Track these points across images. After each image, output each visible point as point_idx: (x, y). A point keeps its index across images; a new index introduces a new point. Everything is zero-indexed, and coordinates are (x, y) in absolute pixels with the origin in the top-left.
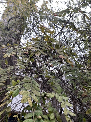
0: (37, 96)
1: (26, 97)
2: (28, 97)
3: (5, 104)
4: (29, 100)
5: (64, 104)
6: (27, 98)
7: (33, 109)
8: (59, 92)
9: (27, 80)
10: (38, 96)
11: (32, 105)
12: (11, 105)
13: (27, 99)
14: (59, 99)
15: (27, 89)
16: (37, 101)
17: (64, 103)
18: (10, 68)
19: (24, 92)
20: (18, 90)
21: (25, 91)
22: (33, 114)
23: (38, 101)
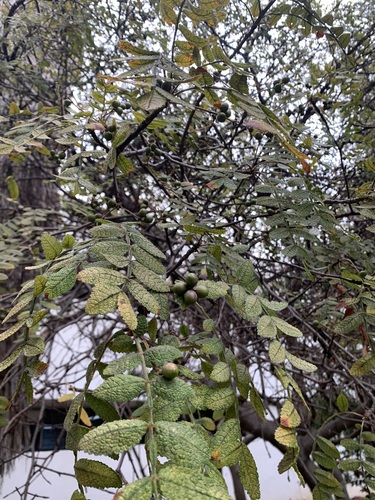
0: (155, 292)
1: (109, 293)
2: (117, 294)
3: (16, 330)
5: (270, 325)
6: (112, 296)
7: (143, 345)
8: (245, 280)
9: (106, 231)
10: (159, 292)
11: (136, 324)
13: (111, 301)
14: (249, 306)
15: (110, 261)
16: (156, 308)
17: (267, 321)
19: (95, 271)
20: (70, 270)
21: (102, 270)
22: (140, 358)
23: (158, 310)
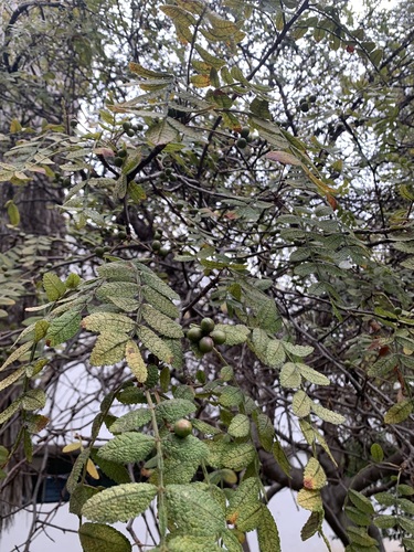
0: (168, 338)
1: (116, 341)
2: (125, 342)
4: (130, 352)
5: (294, 374)
6: (119, 345)
7: (153, 397)
8: (267, 322)
9: (114, 271)
10: (172, 339)
11: (146, 375)
12: (51, 412)
13: (118, 350)
14: (271, 353)
15: (119, 304)
16: (169, 356)
17: (292, 370)
18: (32, 247)
19: (101, 317)
20: (74, 314)
21: (108, 315)
22: (150, 413)
23: (172, 358)
